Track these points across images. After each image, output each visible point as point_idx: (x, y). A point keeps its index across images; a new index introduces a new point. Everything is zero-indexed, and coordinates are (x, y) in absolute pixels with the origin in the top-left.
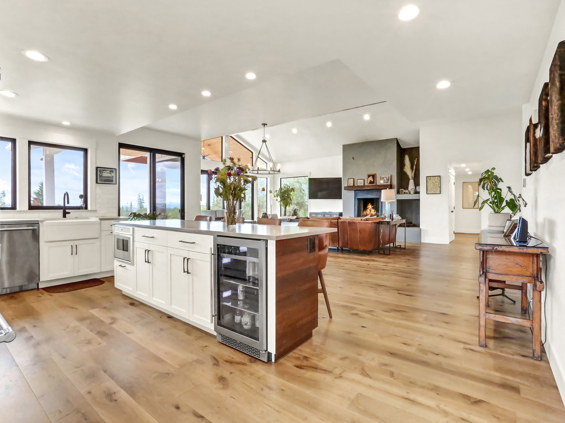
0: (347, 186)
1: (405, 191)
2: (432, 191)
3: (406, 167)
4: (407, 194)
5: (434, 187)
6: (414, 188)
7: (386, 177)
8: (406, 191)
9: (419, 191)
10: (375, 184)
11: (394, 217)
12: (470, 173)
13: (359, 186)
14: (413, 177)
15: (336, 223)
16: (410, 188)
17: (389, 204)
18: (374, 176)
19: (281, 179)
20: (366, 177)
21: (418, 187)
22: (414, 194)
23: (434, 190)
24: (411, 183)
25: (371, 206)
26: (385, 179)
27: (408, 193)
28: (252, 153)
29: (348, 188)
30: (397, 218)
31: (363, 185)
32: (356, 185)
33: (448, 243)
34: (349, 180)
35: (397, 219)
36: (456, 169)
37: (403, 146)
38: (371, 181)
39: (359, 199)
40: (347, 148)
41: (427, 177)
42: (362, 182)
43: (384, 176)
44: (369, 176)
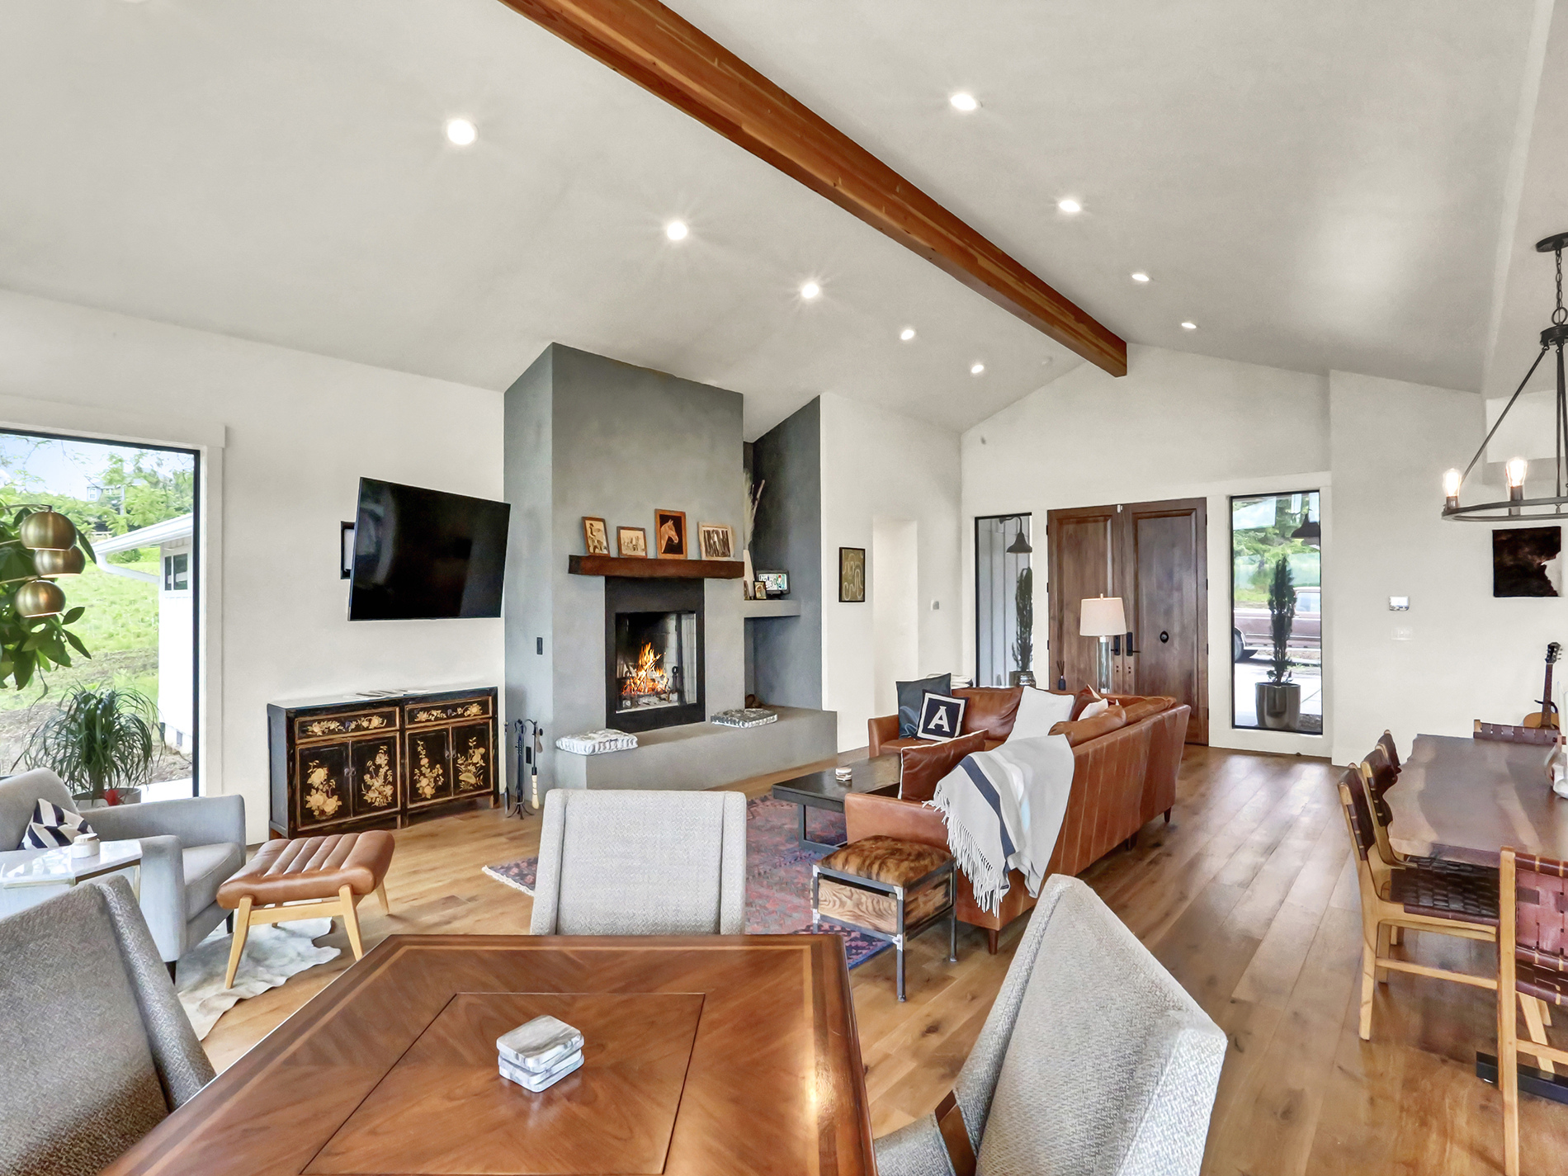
2: (850, 592)
13: (625, 560)
18: (678, 523)
22: (768, 598)
23: (854, 589)
25: (652, 655)
26: (716, 538)
31: (642, 554)
39: (620, 617)
41: (840, 550)
42: (637, 539)
43: (712, 529)
44: (663, 518)
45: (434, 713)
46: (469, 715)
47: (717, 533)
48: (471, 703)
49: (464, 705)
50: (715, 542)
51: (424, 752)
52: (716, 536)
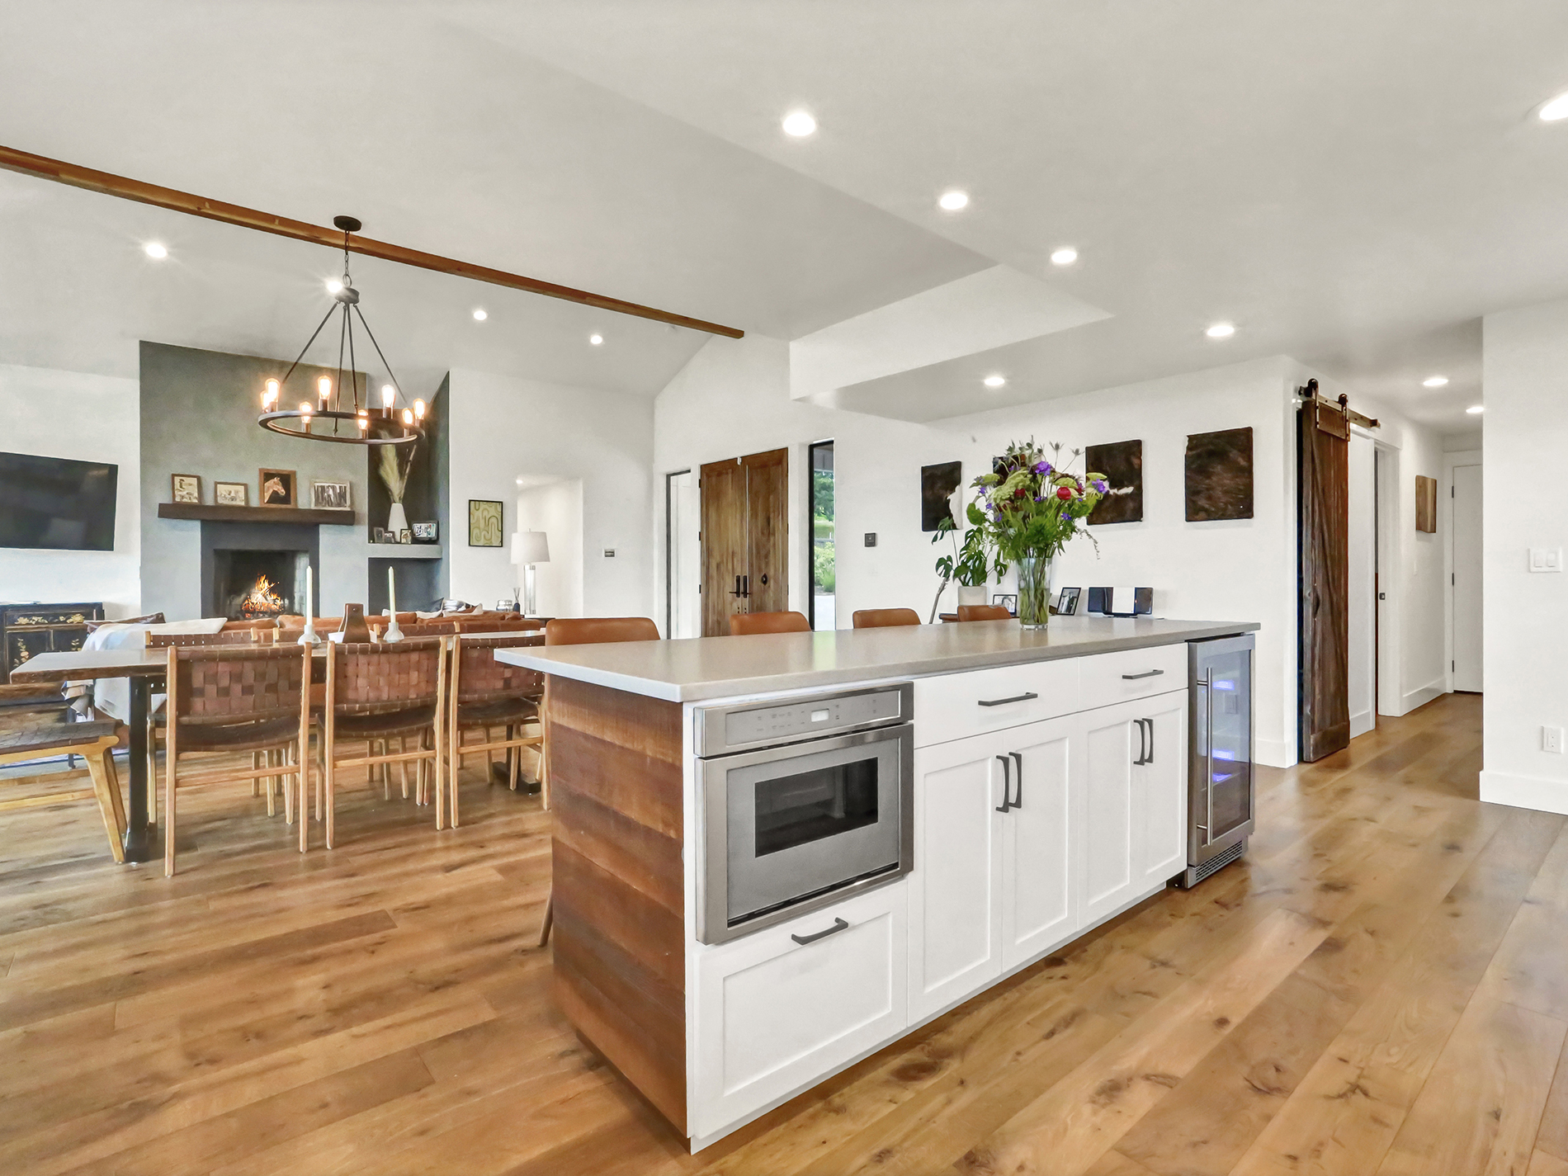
0: (168, 501)
1: (386, 535)
2: (483, 539)
5: (486, 529)
10: (291, 506)
13: (222, 508)
14: (402, 497)
18: (287, 479)
20: (254, 480)
21: (419, 525)
22: (413, 543)
23: (488, 536)
24: (398, 511)
25: (266, 584)
26: (331, 492)
27: (393, 540)
31: (239, 503)
32: (209, 502)
34: (179, 480)
38: (275, 492)
41: (470, 501)
42: (237, 492)
43: (328, 485)
44: (268, 476)
45: (35, 619)
46: (72, 622)
47: (333, 488)
48: (74, 614)
49: (68, 616)
50: (329, 496)
51: (24, 647)
52: (331, 491)
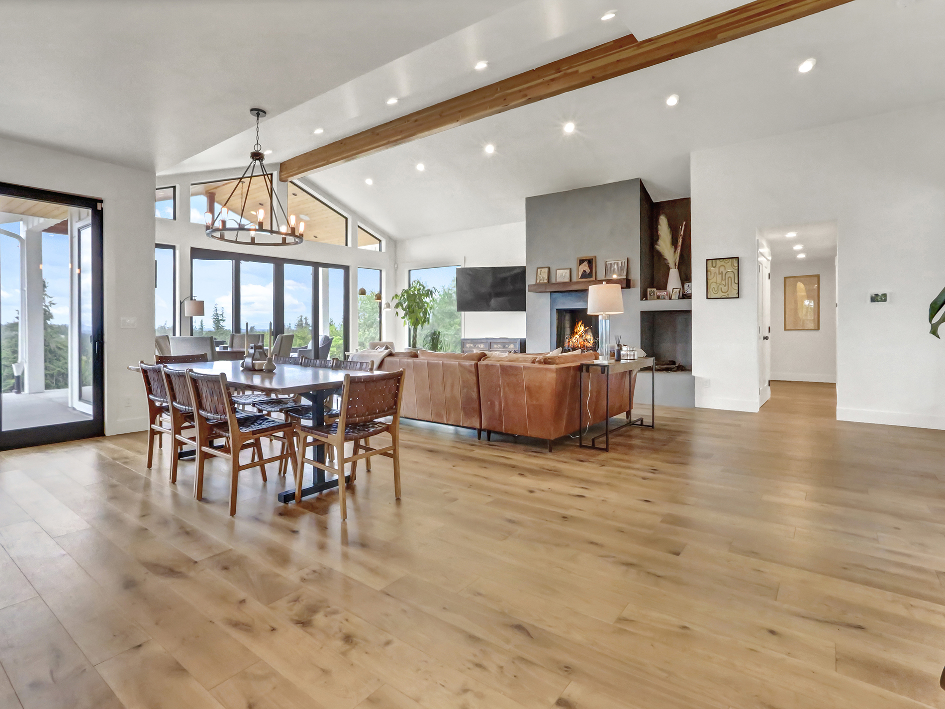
0: (535, 283)
1: (658, 294)
2: (720, 292)
3: (660, 242)
4: (664, 299)
5: (723, 282)
6: (680, 286)
7: (617, 264)
8: (662, 294)
9: (691, 293)
10: (593, 279)
11: (622, 352)
12: (801, 256)
13: (559, 283)
14: (677, 264)
15: (473, 369)
16: (670, 287)
17: (608, 321)
18: (591, 262)
19: (409, 271)
20: (574, 264)
21: (688, 284)
22: (679, 298)
23: (725, 289)
24: (674, 276)
25: (583, 327)
27: (667, 297)
28: (346, 219)
29: (540, 288)
30: (630, 355)
31: (567, 280)
32: (553, 281)
33: (756, 409)
34: (539, 270)
35: (632, 358)
36: (772, 244)
37: (655, 199)
38: (585, 271)
39: (559, 311)
40: (534, 204)
41: (707, 260)
42: (566, 274)
43: (614, 262)
50: (614, 269)
52: (616, 266)
